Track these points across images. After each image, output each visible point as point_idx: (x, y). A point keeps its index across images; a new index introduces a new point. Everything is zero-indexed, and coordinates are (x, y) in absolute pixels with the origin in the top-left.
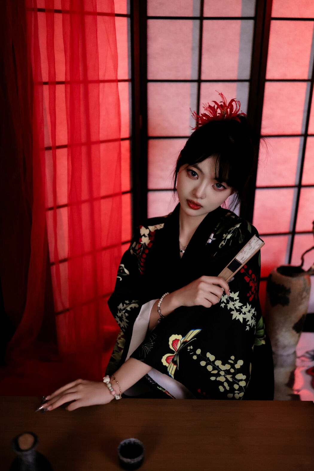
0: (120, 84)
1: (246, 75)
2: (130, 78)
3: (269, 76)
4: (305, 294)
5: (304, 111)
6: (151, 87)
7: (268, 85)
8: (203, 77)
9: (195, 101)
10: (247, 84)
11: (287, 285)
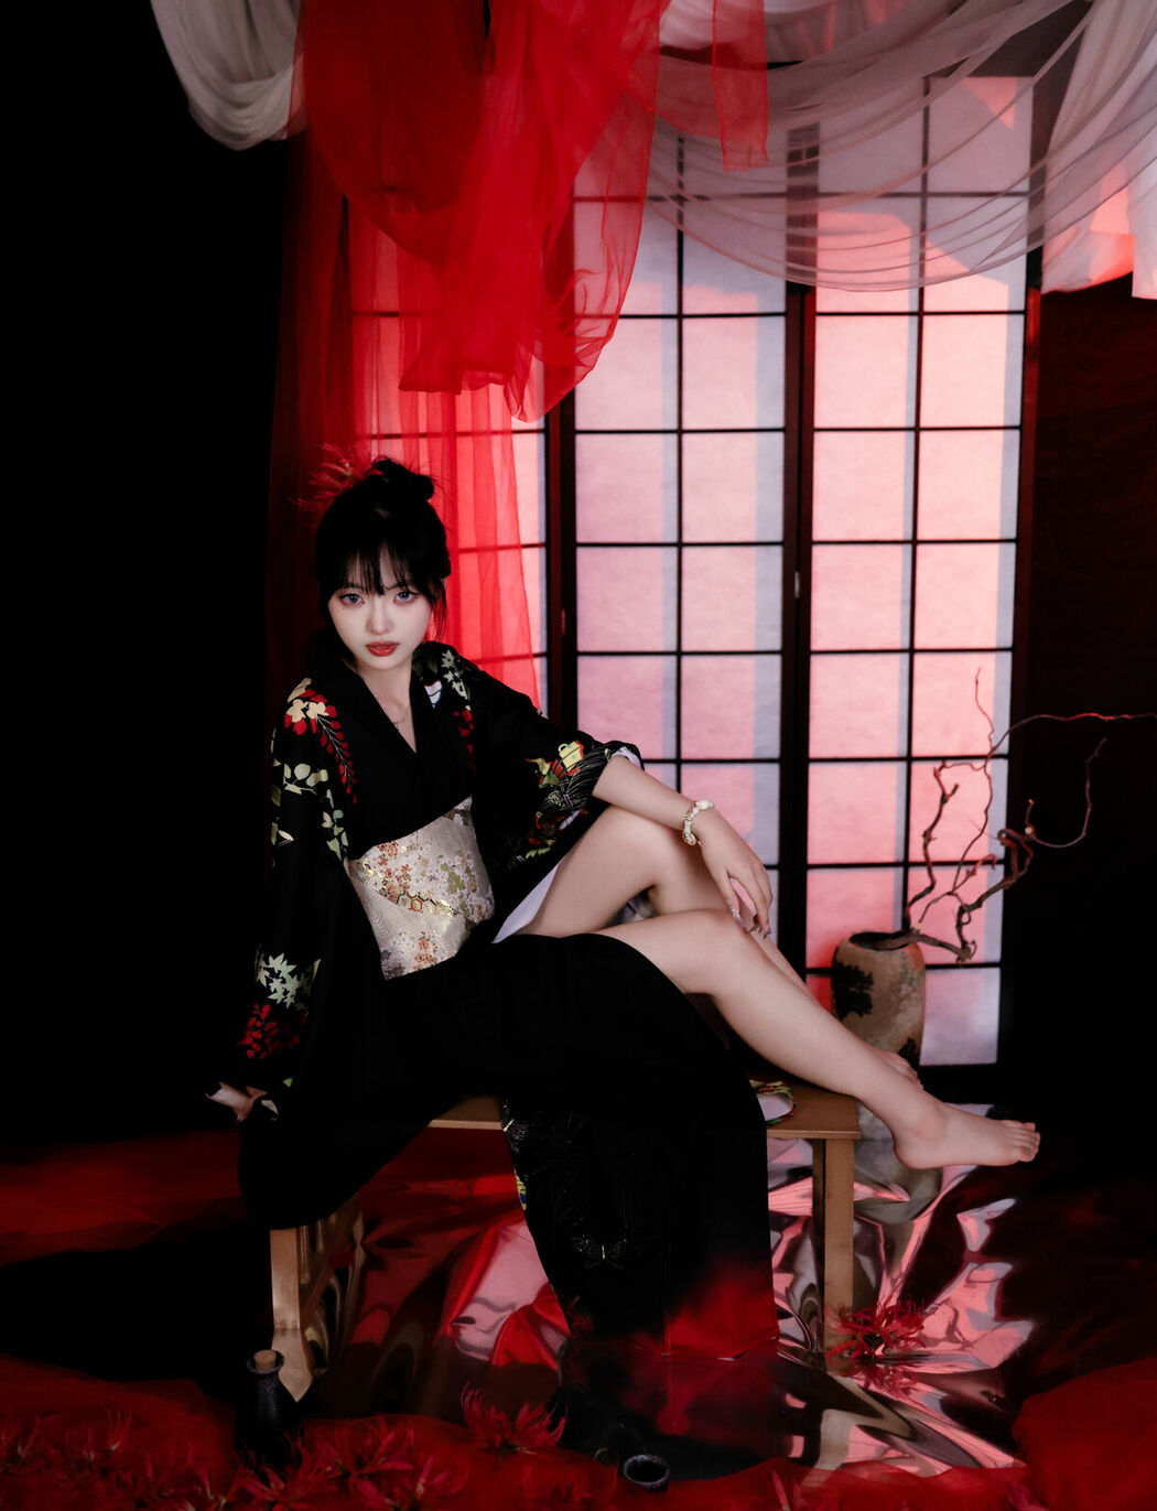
0: (525, 552)
1: (776, 533)
2: (543, 540)
3: (818, 535)
4: (905, 988)
5: (903, 602)
6: (583, 555)
7: (817, 551)
8: (687, 538)
9: (674, 583)
10: (777, 552)
11: (864, 967)
